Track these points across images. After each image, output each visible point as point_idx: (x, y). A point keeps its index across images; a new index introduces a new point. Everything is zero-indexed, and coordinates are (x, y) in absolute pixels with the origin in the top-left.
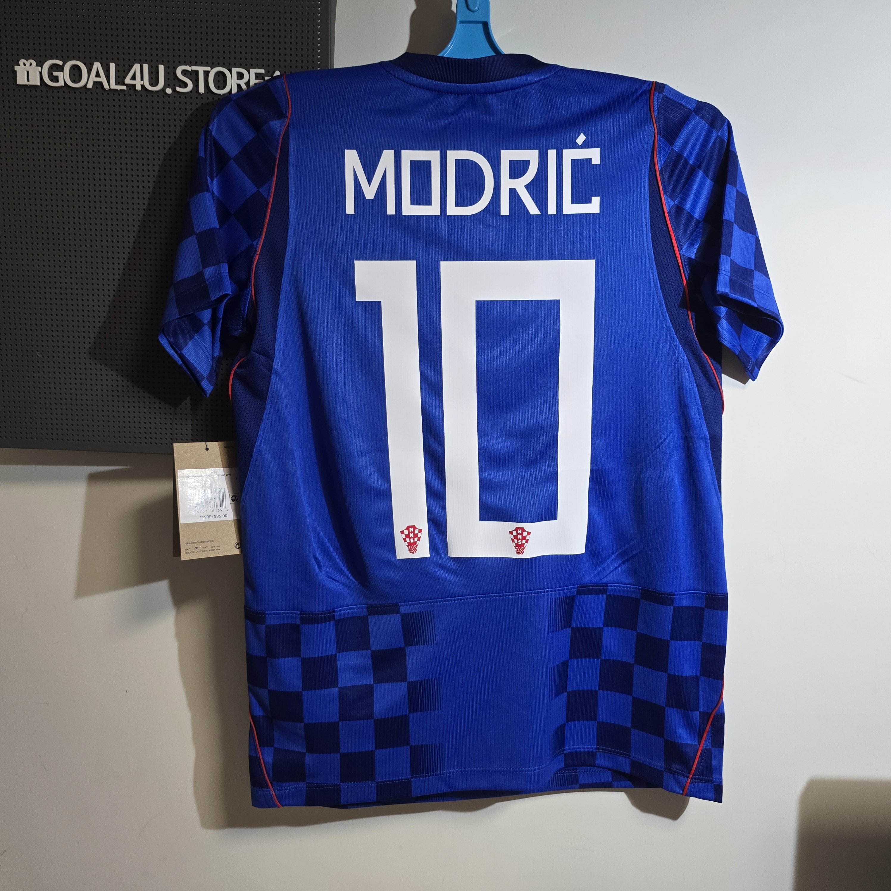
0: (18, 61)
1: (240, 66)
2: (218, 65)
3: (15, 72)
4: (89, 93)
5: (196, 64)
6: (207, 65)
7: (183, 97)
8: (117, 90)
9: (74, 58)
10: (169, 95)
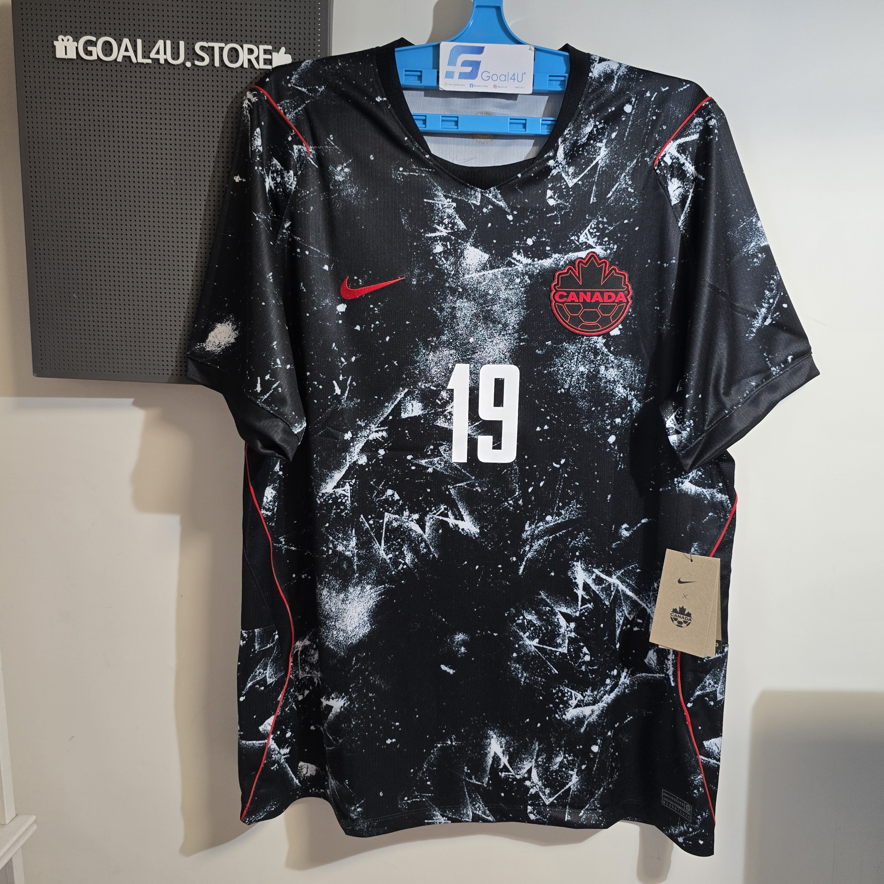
0: (57, 37)
1: (251, 42)
2: (232, 41)
3: (54, 47)
4: (119, 66)
5: (212, 41)
6: (222, 41)
7: (200, 70)
8: (143, 63)
9: (105, 35)
10: (188, 69)
